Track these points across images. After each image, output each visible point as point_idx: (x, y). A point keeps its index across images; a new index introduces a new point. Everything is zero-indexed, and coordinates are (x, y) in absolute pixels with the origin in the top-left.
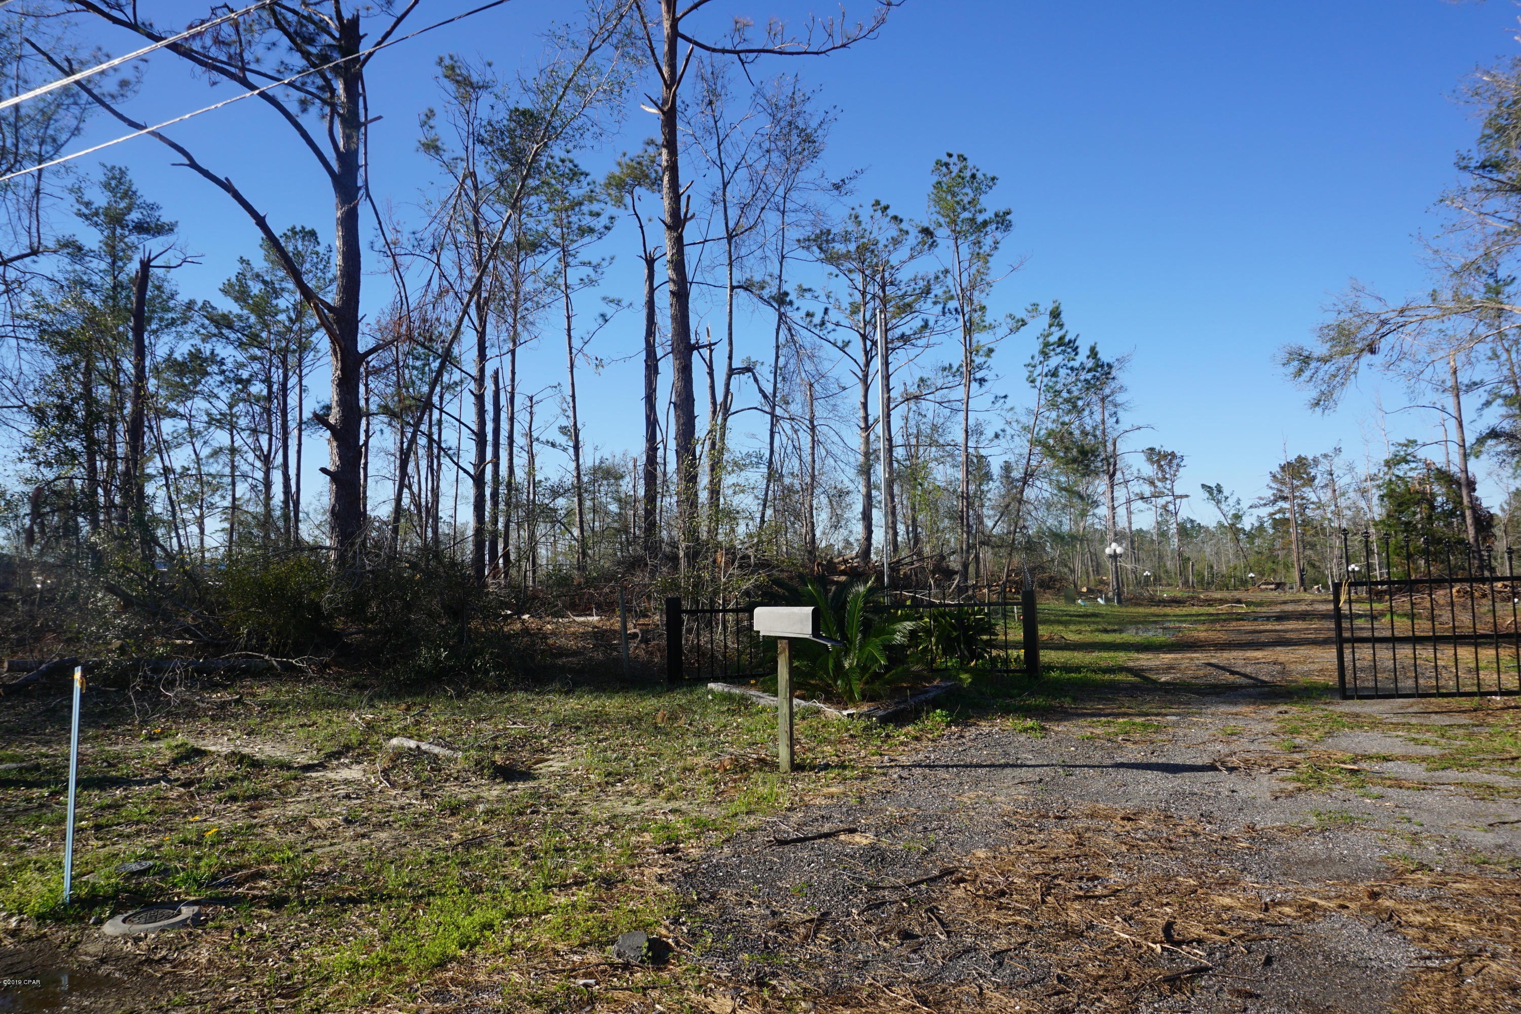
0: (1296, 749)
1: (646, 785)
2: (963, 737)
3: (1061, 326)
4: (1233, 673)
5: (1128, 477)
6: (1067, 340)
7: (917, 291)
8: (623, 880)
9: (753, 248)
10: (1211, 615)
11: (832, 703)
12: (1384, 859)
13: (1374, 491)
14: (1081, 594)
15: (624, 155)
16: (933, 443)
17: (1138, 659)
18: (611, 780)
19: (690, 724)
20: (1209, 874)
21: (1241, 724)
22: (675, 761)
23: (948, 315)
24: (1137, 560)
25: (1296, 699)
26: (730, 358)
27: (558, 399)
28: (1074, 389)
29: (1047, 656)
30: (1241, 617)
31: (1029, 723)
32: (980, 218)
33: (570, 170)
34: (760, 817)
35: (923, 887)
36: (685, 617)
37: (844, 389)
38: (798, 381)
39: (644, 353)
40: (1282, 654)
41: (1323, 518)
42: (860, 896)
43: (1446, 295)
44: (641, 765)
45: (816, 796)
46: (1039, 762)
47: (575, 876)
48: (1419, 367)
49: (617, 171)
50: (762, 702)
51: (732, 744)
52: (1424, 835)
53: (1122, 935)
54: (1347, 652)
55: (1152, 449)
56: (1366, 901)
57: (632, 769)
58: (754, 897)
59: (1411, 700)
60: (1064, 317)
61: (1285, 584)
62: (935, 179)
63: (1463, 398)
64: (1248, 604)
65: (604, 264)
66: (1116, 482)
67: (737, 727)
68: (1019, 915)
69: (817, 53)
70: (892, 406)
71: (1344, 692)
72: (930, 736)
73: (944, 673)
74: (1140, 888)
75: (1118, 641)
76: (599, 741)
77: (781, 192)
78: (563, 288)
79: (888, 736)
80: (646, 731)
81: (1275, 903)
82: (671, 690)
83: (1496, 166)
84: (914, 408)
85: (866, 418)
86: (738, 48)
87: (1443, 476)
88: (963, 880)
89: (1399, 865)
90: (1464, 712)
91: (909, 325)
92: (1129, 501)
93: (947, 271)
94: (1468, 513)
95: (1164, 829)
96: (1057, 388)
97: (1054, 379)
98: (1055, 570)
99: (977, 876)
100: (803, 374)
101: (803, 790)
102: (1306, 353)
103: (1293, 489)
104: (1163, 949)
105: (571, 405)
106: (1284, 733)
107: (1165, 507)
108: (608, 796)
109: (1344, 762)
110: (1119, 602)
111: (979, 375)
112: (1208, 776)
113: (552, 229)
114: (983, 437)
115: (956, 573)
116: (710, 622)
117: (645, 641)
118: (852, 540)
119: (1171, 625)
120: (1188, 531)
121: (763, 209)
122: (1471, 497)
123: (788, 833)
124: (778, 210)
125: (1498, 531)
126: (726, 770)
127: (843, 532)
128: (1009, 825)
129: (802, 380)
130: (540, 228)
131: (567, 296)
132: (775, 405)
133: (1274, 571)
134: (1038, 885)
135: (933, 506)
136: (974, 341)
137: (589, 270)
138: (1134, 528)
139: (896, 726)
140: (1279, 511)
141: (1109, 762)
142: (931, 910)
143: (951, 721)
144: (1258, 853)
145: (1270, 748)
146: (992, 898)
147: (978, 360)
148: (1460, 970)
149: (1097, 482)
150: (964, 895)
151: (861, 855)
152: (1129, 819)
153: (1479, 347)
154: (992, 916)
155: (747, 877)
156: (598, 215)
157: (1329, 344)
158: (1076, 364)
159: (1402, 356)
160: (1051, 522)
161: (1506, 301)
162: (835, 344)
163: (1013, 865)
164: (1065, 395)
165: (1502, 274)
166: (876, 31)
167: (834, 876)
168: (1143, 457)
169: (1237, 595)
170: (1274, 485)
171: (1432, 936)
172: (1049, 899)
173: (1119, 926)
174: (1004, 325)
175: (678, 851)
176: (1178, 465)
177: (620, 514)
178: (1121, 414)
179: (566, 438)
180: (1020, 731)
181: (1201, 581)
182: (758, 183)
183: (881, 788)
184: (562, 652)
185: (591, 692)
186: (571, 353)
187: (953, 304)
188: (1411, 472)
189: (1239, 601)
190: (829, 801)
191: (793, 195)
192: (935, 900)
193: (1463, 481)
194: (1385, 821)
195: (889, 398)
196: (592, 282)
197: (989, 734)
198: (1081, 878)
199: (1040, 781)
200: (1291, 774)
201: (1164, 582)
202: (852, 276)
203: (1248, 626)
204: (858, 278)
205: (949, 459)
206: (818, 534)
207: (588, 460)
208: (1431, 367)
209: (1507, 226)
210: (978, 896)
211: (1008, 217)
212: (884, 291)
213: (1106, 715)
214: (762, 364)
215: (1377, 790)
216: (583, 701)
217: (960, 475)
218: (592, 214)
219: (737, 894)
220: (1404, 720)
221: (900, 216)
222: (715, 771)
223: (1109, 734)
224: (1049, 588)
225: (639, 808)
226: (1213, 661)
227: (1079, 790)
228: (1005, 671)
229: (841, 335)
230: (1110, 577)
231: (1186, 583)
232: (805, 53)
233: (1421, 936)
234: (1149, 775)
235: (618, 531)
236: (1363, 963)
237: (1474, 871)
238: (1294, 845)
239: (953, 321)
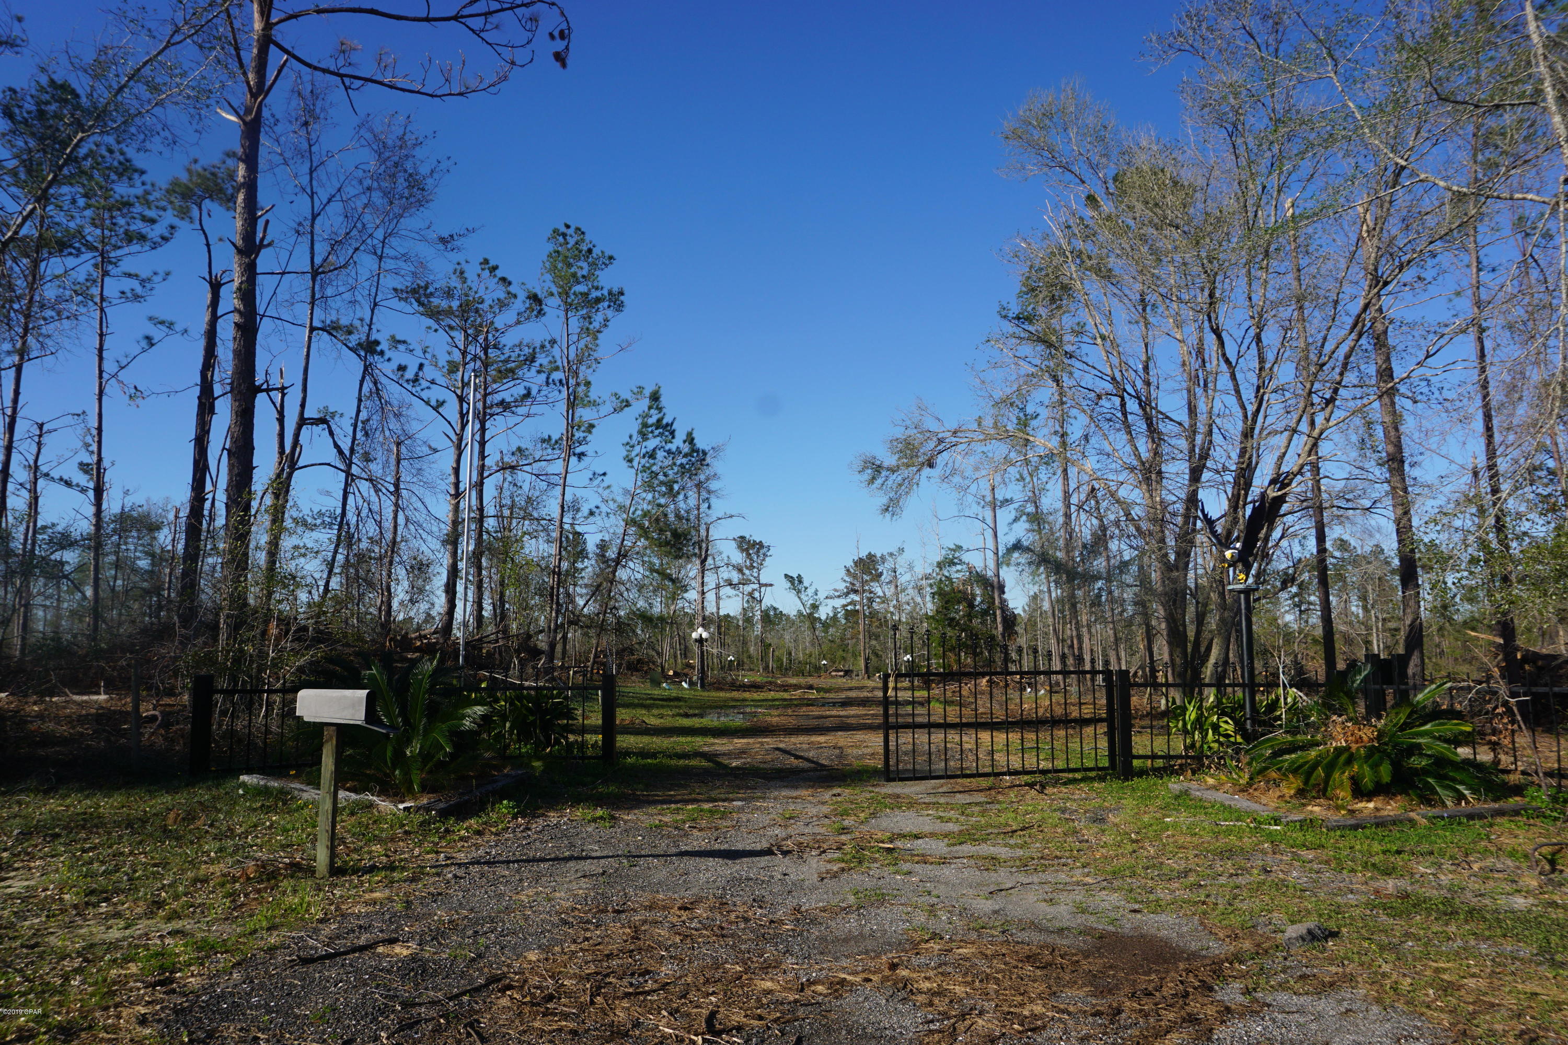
0: (844, 830)
1: (141, 903)
2: (529, 829)
3: (660, 409)
4: (797, 757)
5: (719, 563)
6: (664, 422)
7: (522, 358)
8: (90, 1027)
9: (342, 289)
10: (785, 700)
11: (388, 796)
12: (906, 931)
13: (928, 589)
14: (667, 678)
15: (196, 161)
16: (528, 516)
17: (713, 744)
18: (94, 899)
19: (211, 825)
20: (755, 959)
21: (799, 807)
22: (184, 871)
23: (552, 386)
24: (723, 645)
25: (849, 781)
26: (303, 406)
27: (80, 430)
28: (670, 472)
29: (624, 741)
30: (811, 703)
31: (600, 812)
32: (595, 294)
33: (120, 163)
34: (284, 932)
35: (466, 998)
36: (219, 698)
37: (435, 451)
38: (381, 439)
39: (198, 388)
40: (841, 739)
41: (887, 611)
42: (392, 1017)
43: (988, 422)
44: (139, 878)
45: (356, 903)
46: (605, 853)
47: (20, 1029)
48: (967, 482)
49: (184, 177)
50: (305, 796)
51: (261, 847)
52: (939, 906)
53: (666, 1030)
54: (892, 737)
55: (742, 538)
56: (887, 972)
57: (125, 885)
58: (262, 1031)
59: (942, 781)
60: (664, 401)
61: (852, 671)
62: (550, 247)
63: (998, 511)
64: (819, 690)
65: (156, 279)
66: (707, 567)
67: (270, 827)
68: (565, 1020)
69: (432, 96)
70: (485, 474)
71: (889, 774)
72: (493, 830)
73: (518, 760)
74: (689, 979)
75: (697, 725)
76: (84, 851)
77: (379, 234)
78: (98, 300)
79: (447, 831)
80: (151, 835)
81: (810, 983)
82: (190, 784)
83: (1029, 319)
84: (510, 479)
85: (457, 485)
86: (342, 71)
87: (981, 579)
88: (510, 987)
89: (916, 936)
90: (981, 791)
91: (509, 391)
92: (718, 587)
93: (553, 342)
94: (998, 612)
95: (718, 917)
96: (654, 468)
97: (652, 461)
98: (643, 652)
99: (526, 981)
100: (387, 433)
101: (341, 897)
102: (878, 463)
103: (864, 583)
104: (704, 1040)
105: (96, 439)
106: (835, 815)
107: (751, 594)
108: (86, 920)
109: (883, 842)
110: (702, 686)
111: (578, 450)
112: (764, 861)
113: (88, 229)
114: (580, 514)
115: (543, 652)
116: (251, 703)
117: (166, 724)
118: (434, 613)
119: (748, 710)
120: (772, 618)
121: (357, 249)
122: (1000, 598)
123: (316, 949)
124: (375, 253)
125: (1019, 629)
126: (249, 879)
127: (423, 606)
128: (565, 923)
129: (385, 438)
130: (72, 225)
131: (102, 310)
132: (351, 463)
133: (844, 658)
134: (588, 986)
135: (523, 581)
136: (577, 415)
137: (135, 284)
138: (722, 613)
139: (457, 819)
140: (850, 604)
141: (674, 850)
142: (471, 1025)
143: (518, 813)
144: (801, 934)
145: (822, 830)
146: (538, 1004)
147: (578, 435)
148: (955, 1029)
149: (689, 566)
150: (509, 1004)
151: (399, 968)
152: (686, 909)
153: (1011, 470)
154: (537, 1024)
155: (257, 1007)
156: (153, 221)
157: (897, 456)
158: (673, 446)
159: (954, 472)
160: (641, 604)
161: (1031, 433)
162: (428, 403)
163: (565, 966)
164: (661, 477)
165: (1030, 409)
166: (498, 87)
167: (364, 996)
168: (734, 545)
169: (811, 680)
170: (847, 579)
171: (936, 1001)
172: (599, 999)
173: (664, 1021)
174: (608, 403)
175: (172, 982)
176: (765, 555)
177: (152, 572)
178: (713, 501)
179: (87, 477)
180: (589, 821)
181: (780, 668)
182: (353, 219)
183: (432, 890)
184: (47, 740)
185: (81, 790)
186: (101, 377)
187: (557, 376)
188: (957, 574)
189: (811, 687)
190: (371, 908)
191: (394, 241)
192: (477, 1012)
193: (995, 584)
194: (910, 895)
195: (483, 466)
196: (137, 297)
197: (557, 825)
198: (633, 974)
199: (604, 873)
200: (837, 855)
201: (746, 667)
202: (453, 334)
203: (815, 711)
204: (460, 337)
205: (542, 534)
206: (395, 604)
207: (113, 505)
208: (975, 485)
209: (1033, 370)
210: (524, 1003)
211: (622, 298)
212: (486, 354)
213: (676, 802)
214: (342, 415)
215: (906, 867)
216: (68, 801)
217: (553, 549)
218: (144, 219)
219: (241, 1030)
220: (934, 800)
221: (510, 278)
222: (235, 880)
223: (677, 821)
224: (637, 670)
225: (128, 932)
226: (782, 746)
227: (641, 881)
228: (580, 758)
229: (435, 394)
230: (695, 661)
231: (766, 668)
232: (418, 92)
233: (927, 1001)
234: (711, 862)
235: (147, 592)
236: (878, 1034)
237: (974, 936)
238: (833, 924)
239: (556, 393)
